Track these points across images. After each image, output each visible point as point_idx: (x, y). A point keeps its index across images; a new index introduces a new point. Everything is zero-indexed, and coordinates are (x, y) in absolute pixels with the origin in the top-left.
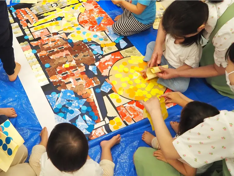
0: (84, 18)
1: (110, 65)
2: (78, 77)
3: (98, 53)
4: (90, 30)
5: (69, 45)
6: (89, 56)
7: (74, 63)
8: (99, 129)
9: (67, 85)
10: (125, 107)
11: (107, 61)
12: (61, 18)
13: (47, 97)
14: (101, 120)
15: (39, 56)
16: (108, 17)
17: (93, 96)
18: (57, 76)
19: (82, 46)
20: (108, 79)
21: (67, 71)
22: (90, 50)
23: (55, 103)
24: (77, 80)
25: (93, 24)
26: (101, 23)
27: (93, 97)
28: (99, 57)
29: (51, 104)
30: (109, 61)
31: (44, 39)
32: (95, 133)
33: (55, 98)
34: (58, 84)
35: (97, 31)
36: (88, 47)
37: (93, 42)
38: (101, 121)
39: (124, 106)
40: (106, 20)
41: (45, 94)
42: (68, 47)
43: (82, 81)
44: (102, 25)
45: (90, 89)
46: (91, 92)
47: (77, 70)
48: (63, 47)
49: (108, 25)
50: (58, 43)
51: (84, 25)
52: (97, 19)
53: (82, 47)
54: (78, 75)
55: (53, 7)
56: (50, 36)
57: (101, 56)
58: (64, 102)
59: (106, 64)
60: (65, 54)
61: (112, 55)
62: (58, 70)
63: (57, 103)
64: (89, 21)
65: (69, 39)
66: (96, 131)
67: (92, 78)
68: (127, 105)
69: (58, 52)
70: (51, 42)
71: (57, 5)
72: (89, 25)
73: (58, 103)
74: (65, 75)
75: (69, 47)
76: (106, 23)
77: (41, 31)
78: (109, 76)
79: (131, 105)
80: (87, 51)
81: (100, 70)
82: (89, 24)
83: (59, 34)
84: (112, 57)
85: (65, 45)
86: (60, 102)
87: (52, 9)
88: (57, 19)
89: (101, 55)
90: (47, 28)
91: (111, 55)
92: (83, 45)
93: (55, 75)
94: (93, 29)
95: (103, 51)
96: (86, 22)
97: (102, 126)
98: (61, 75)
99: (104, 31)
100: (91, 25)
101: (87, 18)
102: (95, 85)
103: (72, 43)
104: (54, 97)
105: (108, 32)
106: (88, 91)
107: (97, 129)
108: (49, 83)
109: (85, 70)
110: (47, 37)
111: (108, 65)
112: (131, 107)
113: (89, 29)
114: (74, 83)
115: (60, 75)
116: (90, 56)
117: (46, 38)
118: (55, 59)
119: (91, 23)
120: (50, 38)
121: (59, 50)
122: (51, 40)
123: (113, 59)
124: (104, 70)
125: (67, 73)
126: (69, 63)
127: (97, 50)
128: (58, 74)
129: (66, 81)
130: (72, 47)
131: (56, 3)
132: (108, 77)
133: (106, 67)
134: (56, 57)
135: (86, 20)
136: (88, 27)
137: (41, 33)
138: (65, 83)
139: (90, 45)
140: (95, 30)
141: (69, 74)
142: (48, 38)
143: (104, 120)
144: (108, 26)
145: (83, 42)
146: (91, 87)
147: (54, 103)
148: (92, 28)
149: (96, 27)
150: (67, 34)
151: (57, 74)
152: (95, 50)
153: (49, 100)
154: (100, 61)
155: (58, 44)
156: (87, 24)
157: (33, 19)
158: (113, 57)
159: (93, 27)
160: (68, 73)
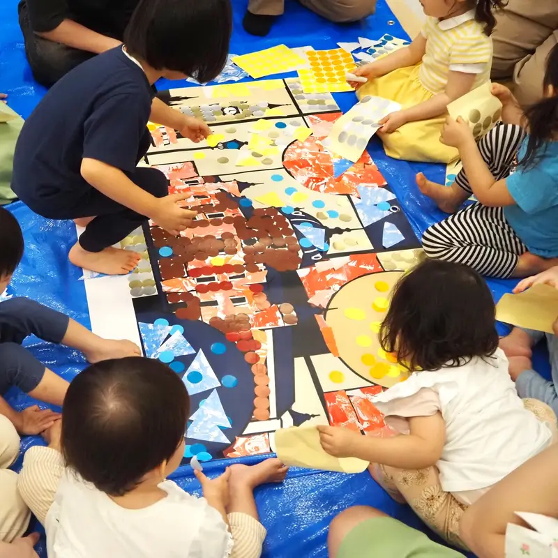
0: (299, 155)
1: (340, 281)
2: (239, 294)
3: (313, 247)
4: (307, 187)
5: (240, 212)
6: (286, 249)
7: (239, 258)
8: (257, 436)
9: (203, 309)
10: (349, 396)
11: (333, 270)
12: (238, 144)
13: (141, 328)
14: (271, 417)
15: (151, 225)
16: (368, 164)
17: (266, 350)
18: (184, 281)
19: (275, 220)
20: (322, 316)
21: (214, 275)
22: (294, 235)
23: (157, 347)
24: (234, 301)
25: (321, 172)
26: (346, 173)
27: (265, 354)
28: (313, 258)
29: (145, 347)
30: (339, 271)
31: (177, 187)
32: (243, 445)
33: (161, 335)
34: (181, 301)
35: (326, 191)
36: (290, 227)
37: (307, 216)
38: (270, 419)
39: (348, 393)
40: (363, 169)
41: (139, 320)
42: (235, 216)
43: (248, 305)
44: (345, 179)
45: (264, 330)
46: (265, 338)
47: (243, 276)
48: (222, 215)
49: (363, 182)
50: (212, 202)
51: (296, 170)
52: (336, 164)
53: (275, 223)
54: (240, 290)
55: (224, 114)
56: (197, 181)
57: (319, 255)
58: (181, 349)
59: (328, 277)
60: (222, 232)
61: (352, 260)
62: (191, 267)
63: (163, 348)
64: (311, 164)
65: (244, 197)
66: (246, 441)
67: (279, 306)
68: (358, 393)
69: (203, 224)
70: (192, 197)
71: (238, 112)
72: (311, 172)
73: (167, 348)
74: (206, 283)
75: (239, 217)
76: (359, 175)
77: (174, 166)
78: (327, 309)
79: (369, 396)
80: (284, 237)
81: (307, 289)
82: (311, 170)
83: (221, 181)
84: (349, 264)
85: (230, 211)
86: (172, 346)
87: (221, 119)
88: (228, 145)
89: (322, 252)
90: (193, 162)
91: (348, 257)
92: (277, 218)
93: (180, 279)
94: (319, 186)
95: (329, 243)
96: (303, 164)
97: (268, 432)
98: (195, 282)
99: (348, 196)
100: (315, 175)
101: (311, 156)
102: (281, 323)
103: (248, 209)
104: (159, 333)
105: (360, 198)
106: (257, 336)
107: (253, 437)
108: (156, 293)
109: (265, 281)
110: (186, 183)
111: (333, 281)
112: (366, 401)
113: (307, 184)
114: (225, 307)
115: (192, 281)
116: (289, 250)
117: (183, 183)
118: (191, 238)
119: (318, 169)
120: (194, 188)
121: (209, 219)
122: (195, 193)
123: (351, 268)
124: (317, 292)
125: (213, 279)
126: (227, 255)
127: (313, 237)
128: (188, 276)
129: (203, 298)
130: (247, 218)
131: (236, 108)
132: (323, 311)
133: (326, 285)
134: (196, 235)
135: (305, 161)
136: (305, 179)
137: (173, 170)
138: (202, 301)
139: (299, 223)
140: (322, 188)
141: (219, 282)
142: (187, 185)
143: (279, 417)
144: (362, 185)
145: (281, 212)
146: (268, 326)
147: (154, 346)
148: (314, 182)
149: (327, 180)
150: (243, 186)
151: (186, 275)
152: (309, 237)
153: (143, 335)
154: (314, 268)
155: (212, 204)
156: (304, 170)
157: (164, 134)
158: (353, 264)
159: (317, 180)
160: (216, 281)
